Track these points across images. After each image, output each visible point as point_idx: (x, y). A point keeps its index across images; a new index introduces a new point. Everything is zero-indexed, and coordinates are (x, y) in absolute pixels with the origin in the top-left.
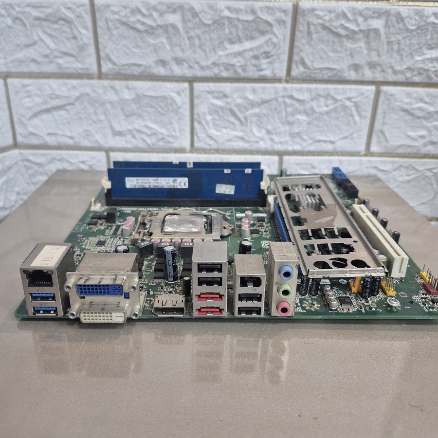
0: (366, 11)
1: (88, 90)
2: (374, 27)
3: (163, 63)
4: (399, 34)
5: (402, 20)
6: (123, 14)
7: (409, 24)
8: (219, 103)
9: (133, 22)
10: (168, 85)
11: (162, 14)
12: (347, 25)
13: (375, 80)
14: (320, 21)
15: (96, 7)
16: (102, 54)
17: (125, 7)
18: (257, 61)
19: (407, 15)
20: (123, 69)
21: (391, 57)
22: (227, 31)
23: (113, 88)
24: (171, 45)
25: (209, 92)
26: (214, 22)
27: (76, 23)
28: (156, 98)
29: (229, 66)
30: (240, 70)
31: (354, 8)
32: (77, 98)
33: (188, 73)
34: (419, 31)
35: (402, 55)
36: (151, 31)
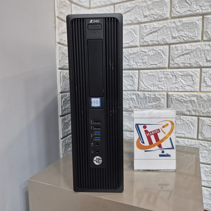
0: (189, 95)
2: (192, 99)
4: (202, 102)
5: (202, 97)
7: (205, 99)
11: (130, 95)
12: (183, 99)
13: (196, 115)
14: (175, 98)
21: (200, 108)
24: (133, 103)
26: (144, 98)
31: (185, 94)
34: (209, 101)
35: (204, 108)
36: (128, 99)
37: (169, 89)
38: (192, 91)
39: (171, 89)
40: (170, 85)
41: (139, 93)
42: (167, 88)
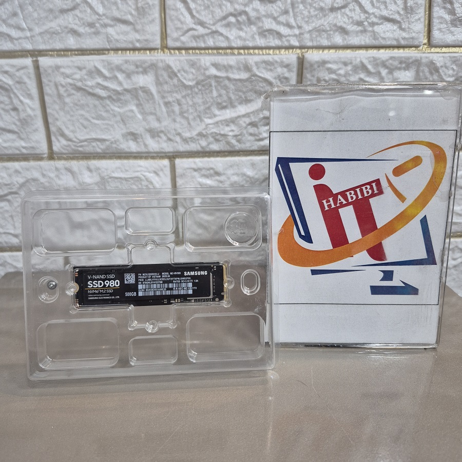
0: (390, 61)
1: (36, 175)
3: (134, 136)
5: (437, 70)
6: (77, 76)
7: (445, 74)
8: (209, 182)
9: (91, 87)
10: (142, 162)
11: (129, 76)
12: (368, 79)
14: (334, 76)
15: (41, 70)
16: (53, 129)
17: (80, 69)
18: (256, 129)
19: (442, 64)
20: (81, 146)
22: (215, 94)
23: (69, 170)
24: (143, 113)
25: (195, 170)
26: (198, 83)
27: (16, 91)
28: (126, 179)
29: (219, 136)
30: (234, 141)
31: (375, 59)
32: (22, 185)
33: (168, 147)
36: (116, 97)
37: (307, 36)
38: (403, 42)
39: (318, 39)
40: (310, 17)
41: (174, 60)
42: (301, 34)
